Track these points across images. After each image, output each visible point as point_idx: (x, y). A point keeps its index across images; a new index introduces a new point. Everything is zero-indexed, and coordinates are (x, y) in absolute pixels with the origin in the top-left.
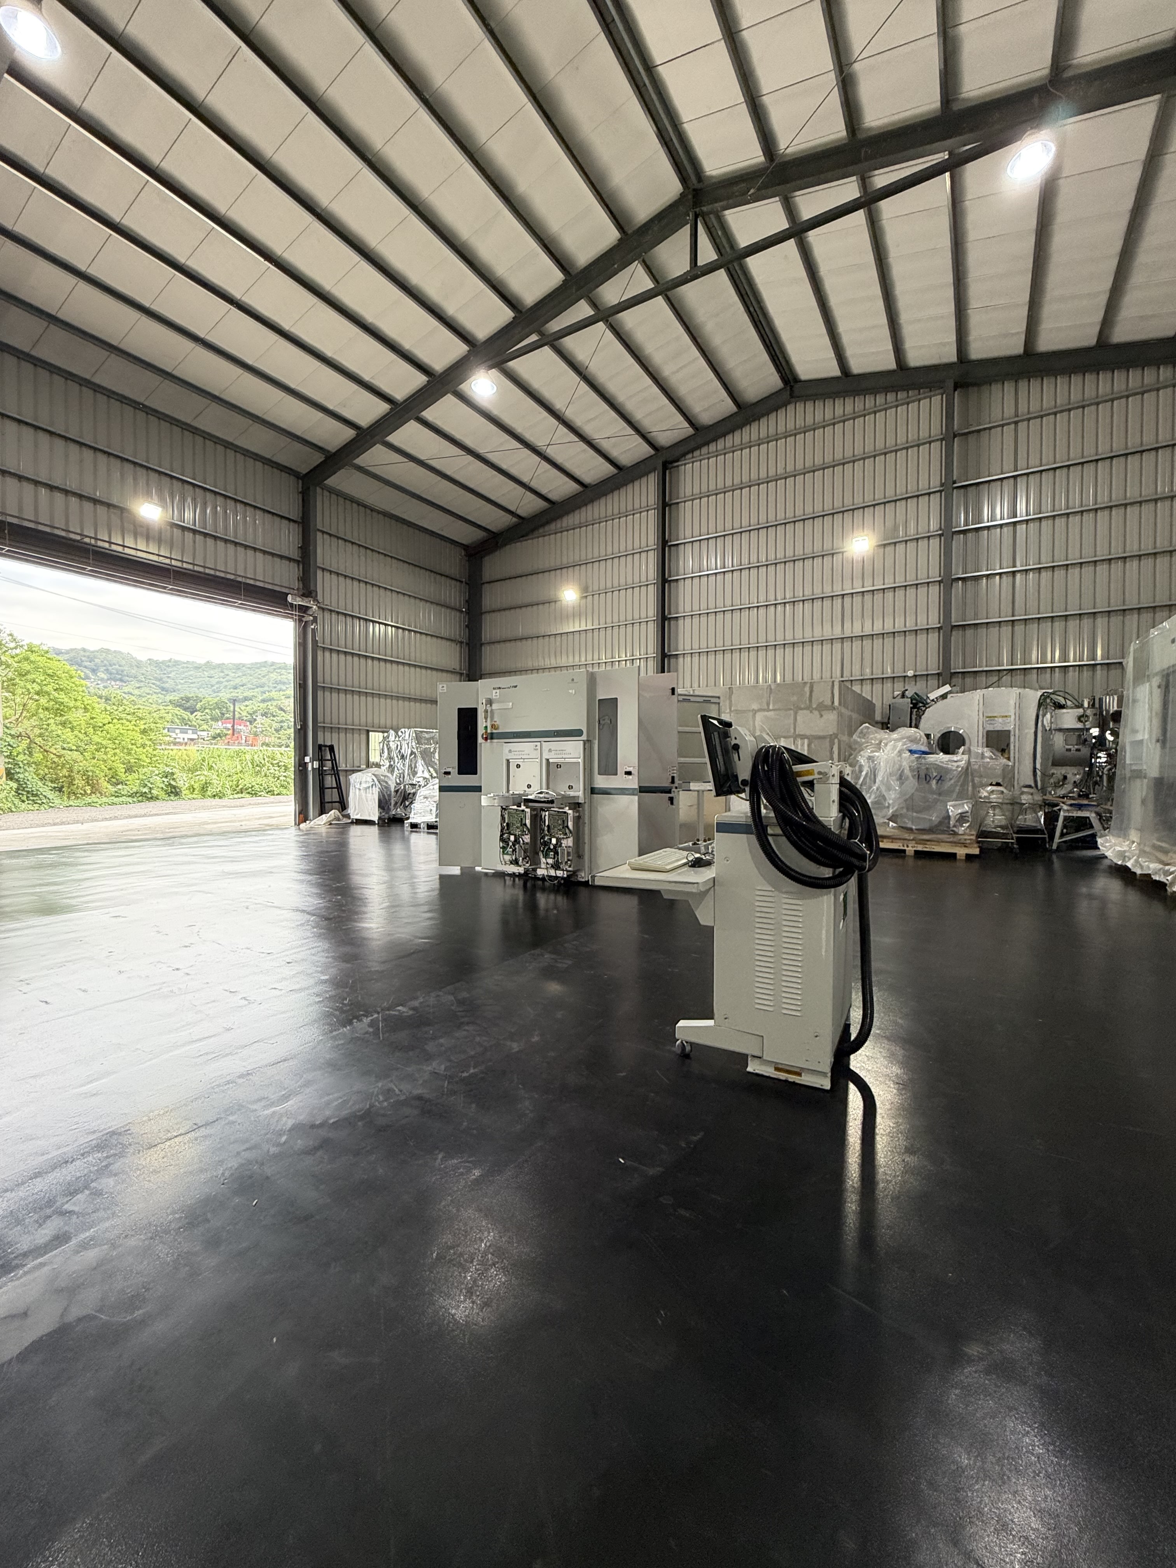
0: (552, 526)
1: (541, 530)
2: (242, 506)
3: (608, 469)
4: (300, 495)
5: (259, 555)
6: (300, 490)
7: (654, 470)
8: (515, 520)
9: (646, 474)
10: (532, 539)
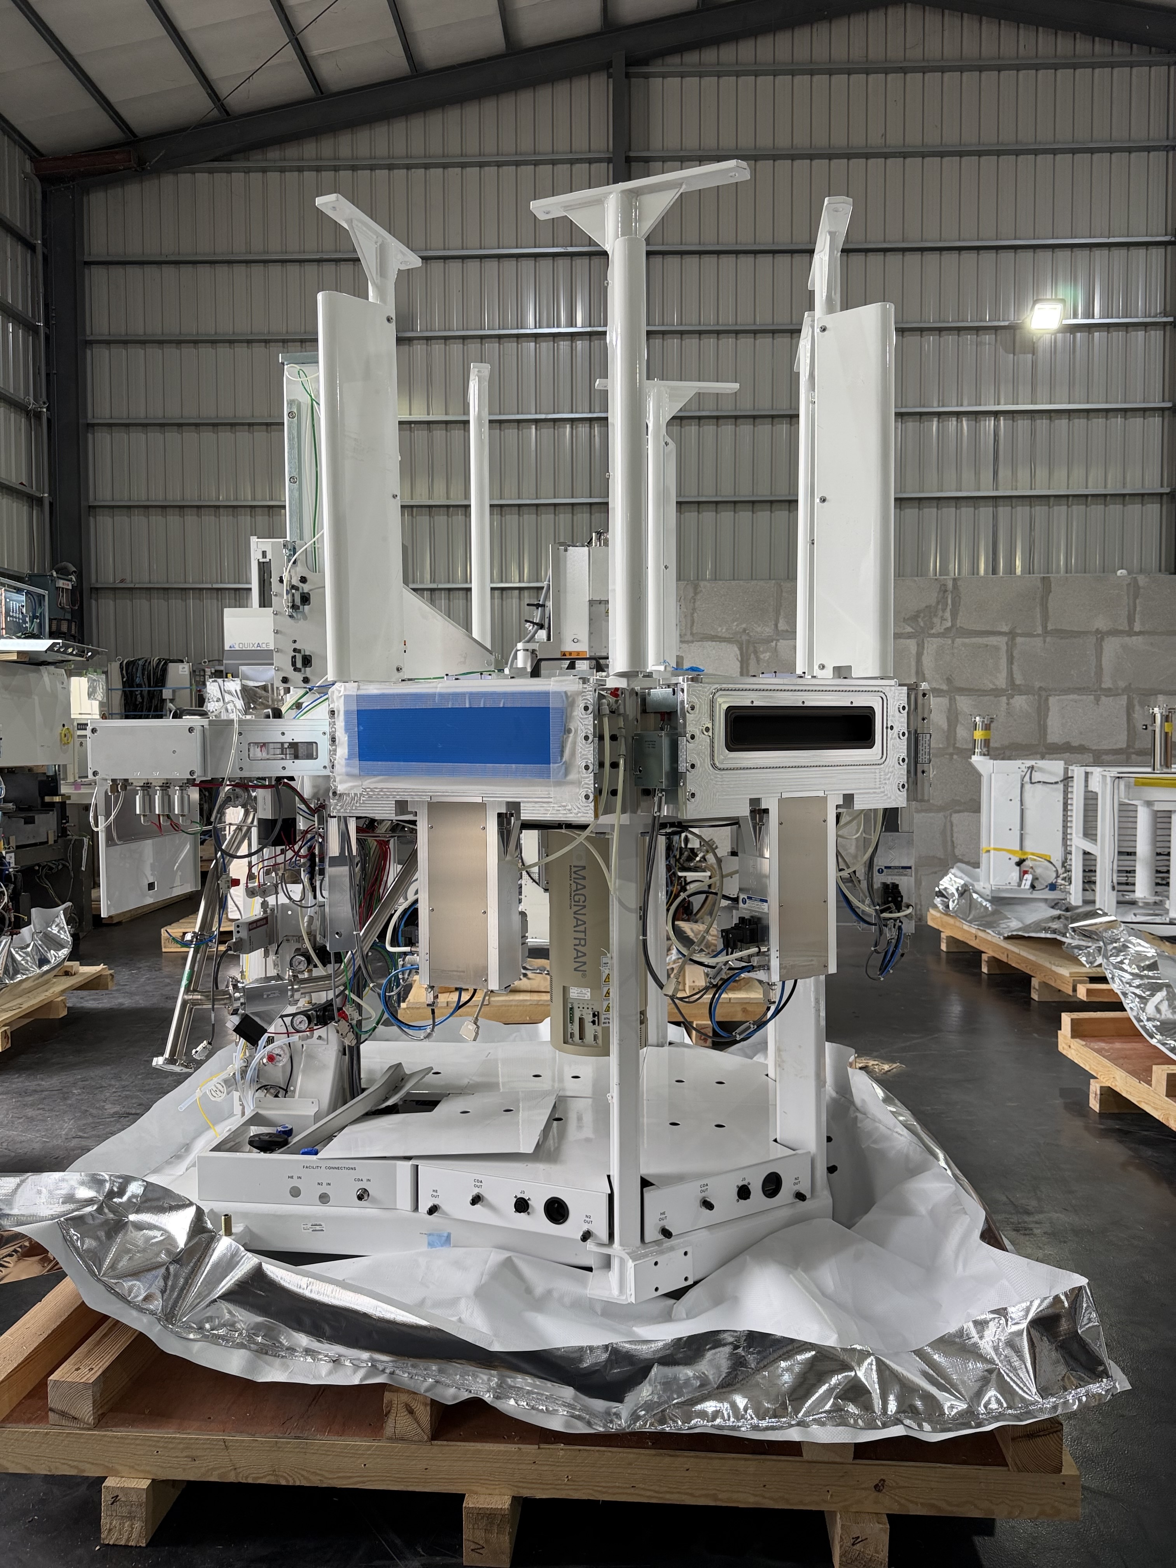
1: (274, 154)
7: (606, 67)
10: (247, 171)
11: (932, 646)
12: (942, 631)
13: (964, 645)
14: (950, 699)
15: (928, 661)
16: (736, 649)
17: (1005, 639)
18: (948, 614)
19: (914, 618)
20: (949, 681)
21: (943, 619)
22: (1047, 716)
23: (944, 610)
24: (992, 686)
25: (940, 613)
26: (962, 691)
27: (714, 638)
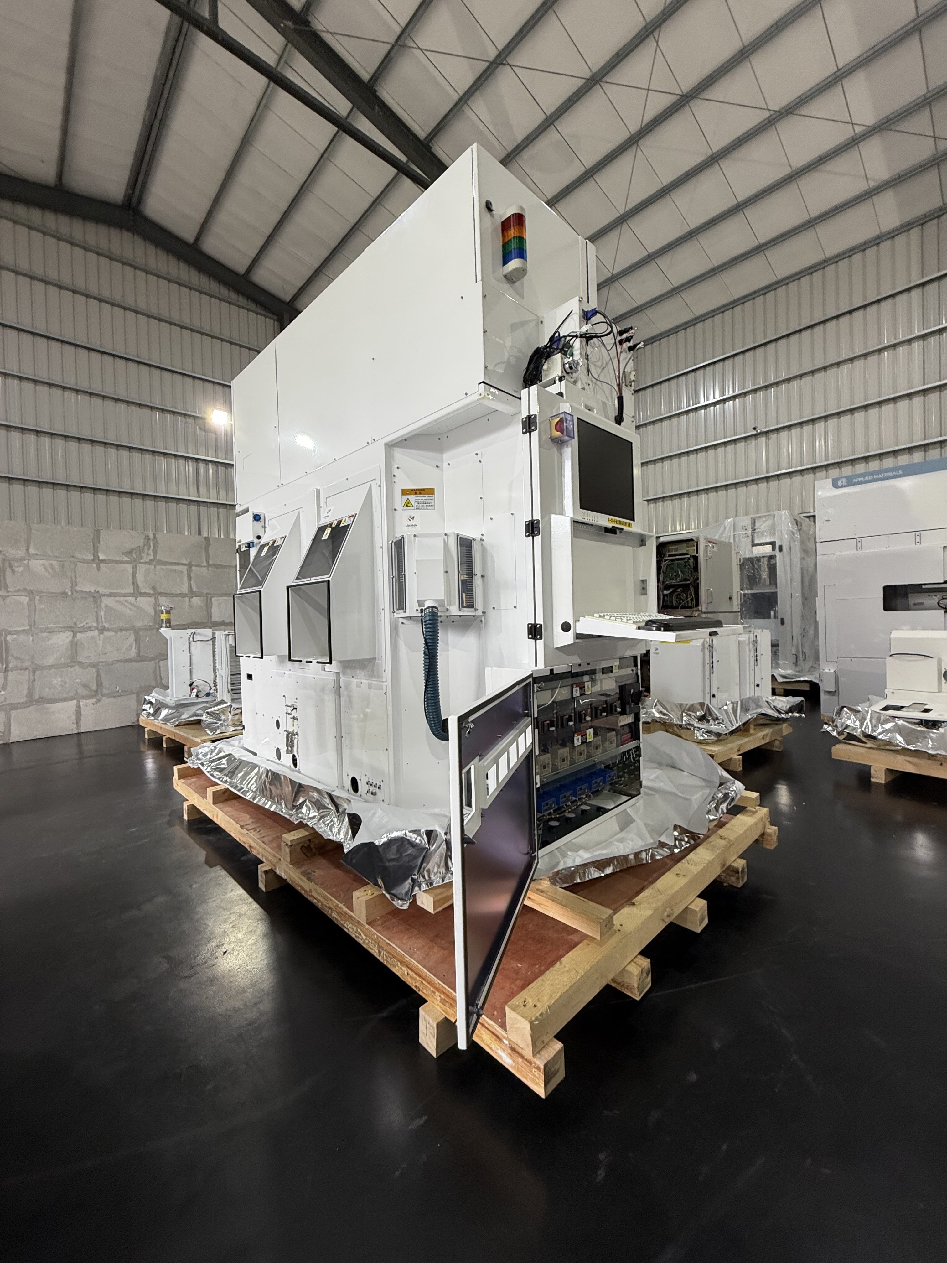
11: (142, 569)
12: (147, 561)
13: (162, 569)
14: (155, 598)
15: (140, 577)
17: (186, 567)
18: (151, 552)
19: (130, 553)
20: (154, 588)
21: (148, 554)
22: (211, 608)
23: (148, 549)
24: (179, 592)
25: (146, 551)
26: (161, 594)
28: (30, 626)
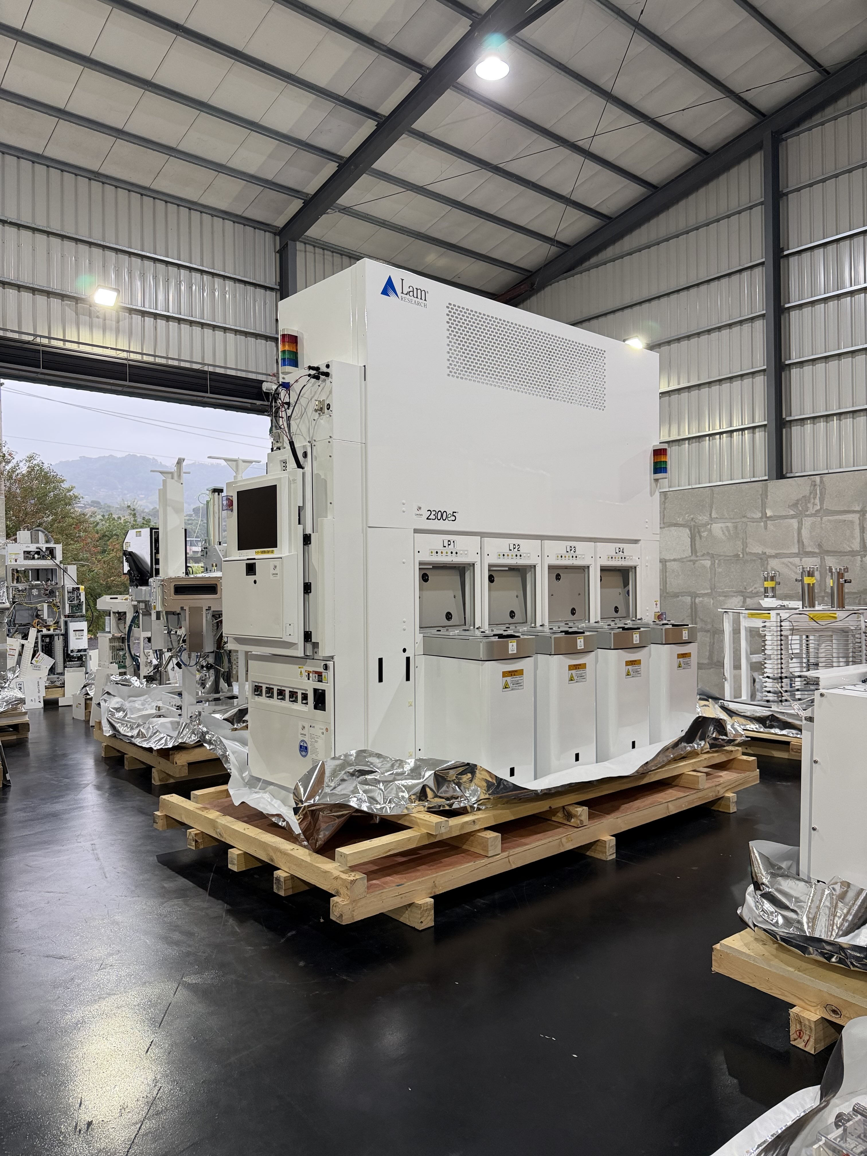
0: (610, 252)
1: (593, 259)
2: (210, 278)
3: (686, 157)
4: (278, 255)
5: (230, 336)
6: (278, 248)
7: (759, 147)
8: (554, 249)
9: (748, 154)
10: (582, 273)
11: (808, 522)
12: (814, 512)
13: (829, 521)
14: (821, 559)
15: (805, 533)
16: (688, 531)
17: (858, 515)
18: (817, 501)
19: (795, 505)
20: (820, 546)
21: (814, 504)
23: (815, 498)
24: (849, 549)
25: (812, 501)
26: (828, 552)
27: (676, 525)
28: (711, 589)
